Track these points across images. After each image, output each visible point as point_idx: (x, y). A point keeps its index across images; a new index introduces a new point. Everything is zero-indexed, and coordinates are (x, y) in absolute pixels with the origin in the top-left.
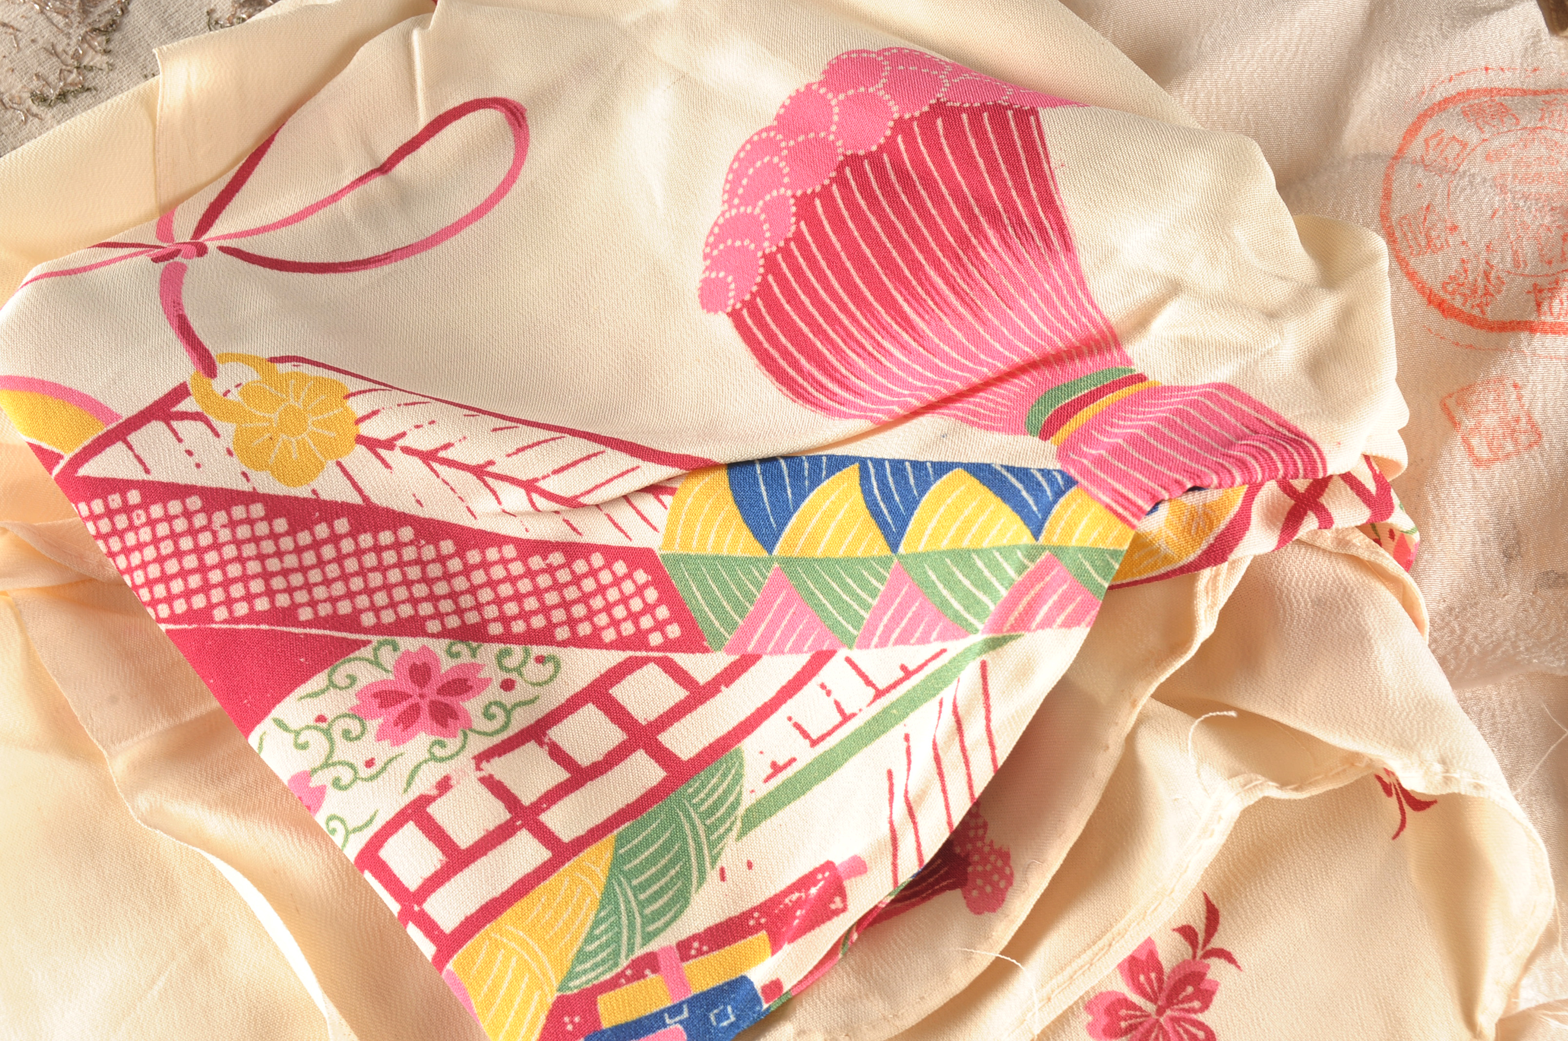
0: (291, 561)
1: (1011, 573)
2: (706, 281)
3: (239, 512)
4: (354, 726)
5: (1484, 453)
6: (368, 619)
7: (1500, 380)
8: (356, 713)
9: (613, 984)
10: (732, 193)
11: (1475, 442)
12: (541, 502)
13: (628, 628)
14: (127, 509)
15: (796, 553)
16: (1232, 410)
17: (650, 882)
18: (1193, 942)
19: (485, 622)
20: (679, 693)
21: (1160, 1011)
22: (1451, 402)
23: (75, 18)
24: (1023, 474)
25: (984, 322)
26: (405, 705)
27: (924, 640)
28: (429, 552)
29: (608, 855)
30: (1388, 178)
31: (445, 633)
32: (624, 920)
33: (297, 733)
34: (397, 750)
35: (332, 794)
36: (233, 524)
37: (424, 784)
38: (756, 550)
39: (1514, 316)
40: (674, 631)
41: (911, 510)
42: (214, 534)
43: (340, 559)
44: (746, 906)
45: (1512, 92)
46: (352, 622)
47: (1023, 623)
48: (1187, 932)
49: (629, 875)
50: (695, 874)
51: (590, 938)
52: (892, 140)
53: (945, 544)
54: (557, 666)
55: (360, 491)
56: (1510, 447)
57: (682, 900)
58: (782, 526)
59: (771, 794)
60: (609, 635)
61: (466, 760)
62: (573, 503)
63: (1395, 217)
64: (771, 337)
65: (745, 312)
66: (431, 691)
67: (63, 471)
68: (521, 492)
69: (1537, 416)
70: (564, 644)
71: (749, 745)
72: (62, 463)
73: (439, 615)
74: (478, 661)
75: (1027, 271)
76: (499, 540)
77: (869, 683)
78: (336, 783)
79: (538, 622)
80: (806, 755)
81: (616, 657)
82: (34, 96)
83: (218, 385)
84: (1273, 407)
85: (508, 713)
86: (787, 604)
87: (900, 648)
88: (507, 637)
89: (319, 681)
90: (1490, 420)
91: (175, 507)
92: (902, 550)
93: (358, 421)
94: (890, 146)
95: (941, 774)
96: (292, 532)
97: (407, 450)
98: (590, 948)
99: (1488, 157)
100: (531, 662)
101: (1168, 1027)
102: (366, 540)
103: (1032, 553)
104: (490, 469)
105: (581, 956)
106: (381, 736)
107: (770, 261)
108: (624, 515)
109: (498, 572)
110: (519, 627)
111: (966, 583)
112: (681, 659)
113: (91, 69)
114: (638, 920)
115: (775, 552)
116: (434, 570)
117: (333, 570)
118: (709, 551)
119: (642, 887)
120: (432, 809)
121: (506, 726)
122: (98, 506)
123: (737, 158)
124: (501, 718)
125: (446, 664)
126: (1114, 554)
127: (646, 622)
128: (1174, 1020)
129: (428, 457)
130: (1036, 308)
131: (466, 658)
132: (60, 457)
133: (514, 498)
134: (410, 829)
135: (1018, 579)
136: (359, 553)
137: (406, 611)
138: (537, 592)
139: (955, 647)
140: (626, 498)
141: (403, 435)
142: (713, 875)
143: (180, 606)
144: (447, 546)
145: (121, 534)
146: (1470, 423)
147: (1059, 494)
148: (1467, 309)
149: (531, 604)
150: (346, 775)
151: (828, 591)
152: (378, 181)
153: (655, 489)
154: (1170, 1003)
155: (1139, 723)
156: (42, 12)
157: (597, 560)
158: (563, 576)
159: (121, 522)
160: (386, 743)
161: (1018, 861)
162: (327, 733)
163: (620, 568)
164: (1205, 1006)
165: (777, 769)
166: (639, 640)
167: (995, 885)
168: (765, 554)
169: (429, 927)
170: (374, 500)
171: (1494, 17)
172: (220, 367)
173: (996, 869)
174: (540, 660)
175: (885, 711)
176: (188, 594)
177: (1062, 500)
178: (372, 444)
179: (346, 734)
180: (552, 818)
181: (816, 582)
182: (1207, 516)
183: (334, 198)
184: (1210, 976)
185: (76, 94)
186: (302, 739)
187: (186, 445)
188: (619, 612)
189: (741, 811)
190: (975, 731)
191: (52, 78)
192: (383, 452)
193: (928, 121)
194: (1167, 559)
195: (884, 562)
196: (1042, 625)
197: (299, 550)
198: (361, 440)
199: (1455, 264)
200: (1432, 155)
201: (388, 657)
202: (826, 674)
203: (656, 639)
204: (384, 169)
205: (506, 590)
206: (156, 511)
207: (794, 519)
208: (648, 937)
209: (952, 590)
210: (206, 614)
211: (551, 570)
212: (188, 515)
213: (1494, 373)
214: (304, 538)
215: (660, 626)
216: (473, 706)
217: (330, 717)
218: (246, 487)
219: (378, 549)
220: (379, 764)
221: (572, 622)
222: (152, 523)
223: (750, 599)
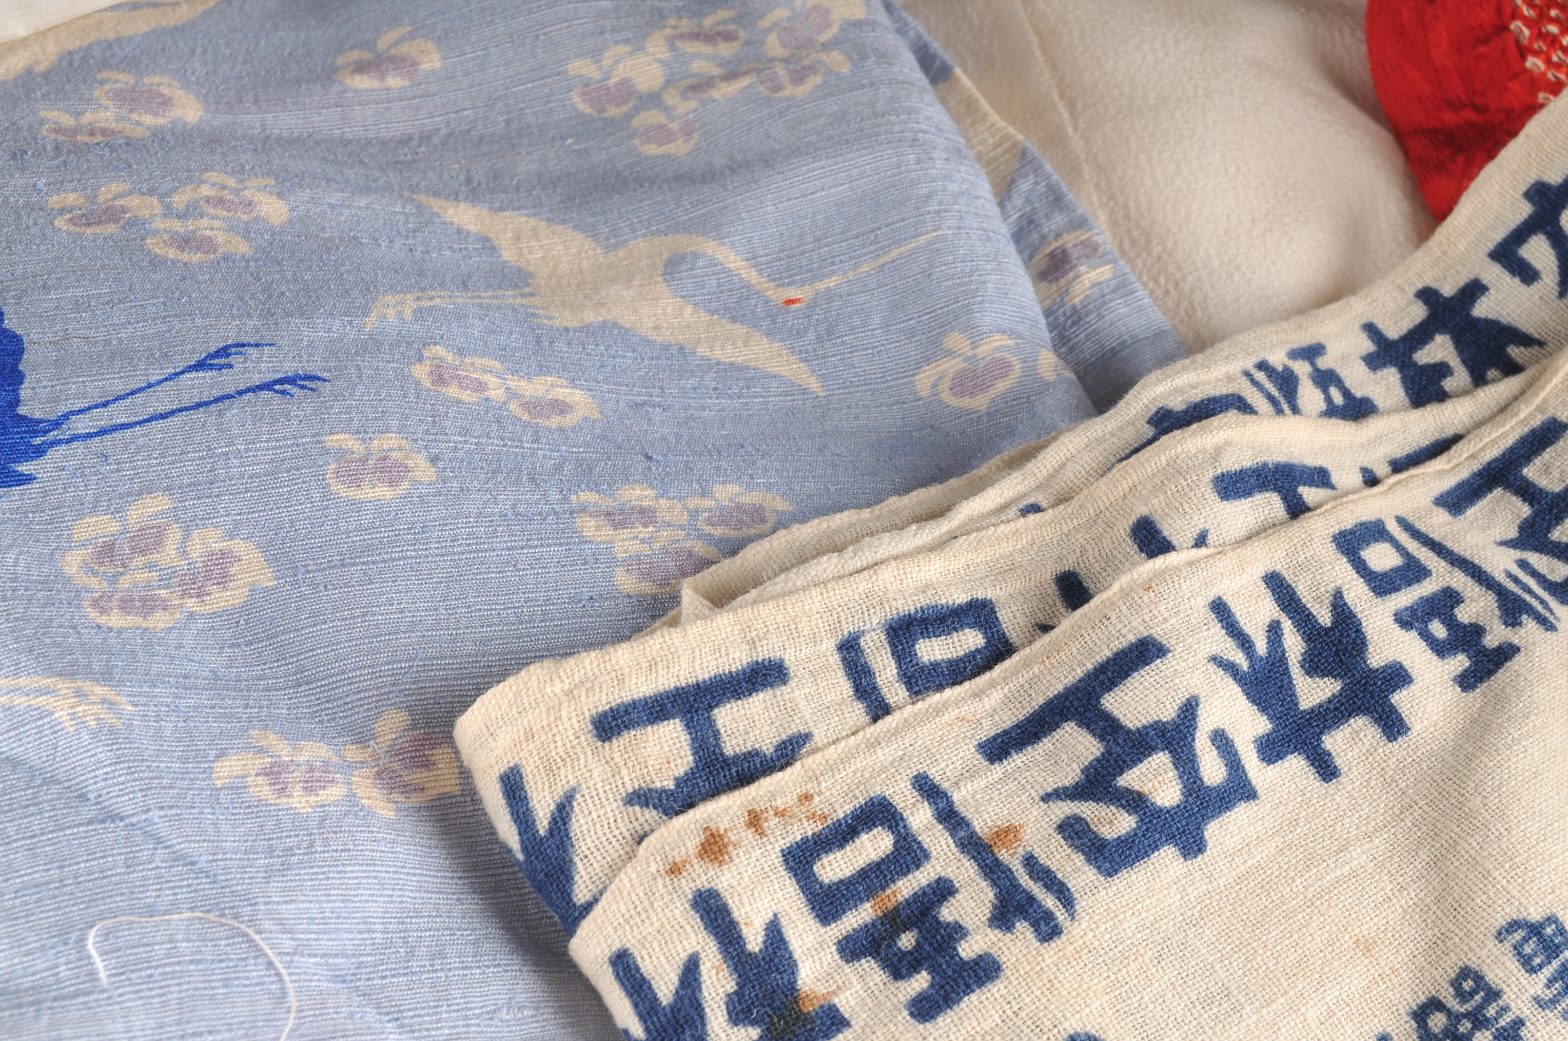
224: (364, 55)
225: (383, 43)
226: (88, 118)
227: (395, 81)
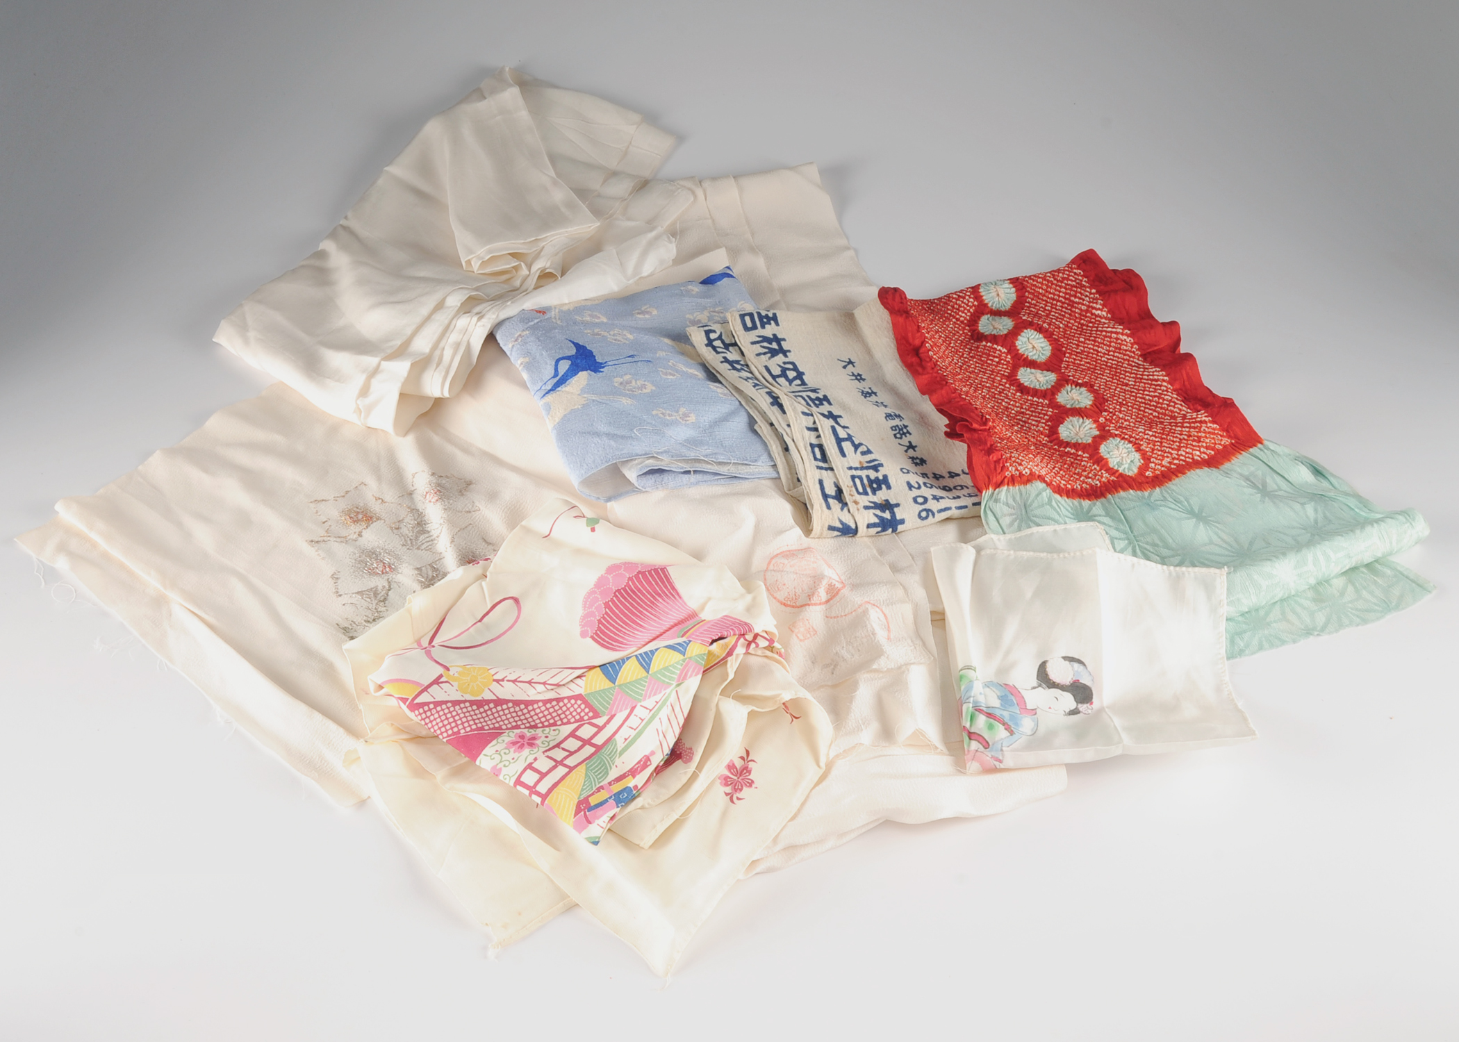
0: (479, 716)
1: (679, 667)
2: (581, 631)
3: (462, 705)
4: (507, 751)
5: (802, 638)
6: (504, 727)
7: (803, 619)
8: (506, 748)
9: (593, 794)
10: (585, 607)
11: (799, 635)
12: (549, 687)
13: (578, 717)
14: (430, 710)
15: (622, 683)
16: (728, 620)
17: (597, 771)
18: (744, 760)
19: (536, 724)
20: (595, 730)
21: (738, 778)
22: (791, 627)
23: (373, 599)
24: (679, 644)
25: (661, 620)
26: (519, 744)
27: (660, 692)
28: (517, 709)
29: (584, 767)
30: (764, 575)
31: (526, 728)
32: (592, 780)
33: (491, 756)
34: (520, 754)
35: (504, 769)
36: (461, 709)
37: (530, 760)
38: (611, 685)
39: (804, 603)
40: (591, 714)
41: (651, 662)
42: (457, 712)
43: (493, 714)
44: (624, 772)
45: (796, 550)
46: (500, 728)
47: (685, 678)
48: (742, 758)
49: (591, 770)
50: (609, 768)
51: (584, 785)
52: (628, 583)
53: (661, 667)
54: (559, 731)
55: (495, 695)
56: (809, 636)
57: (607, 773)
58: (617, 676)
59: (626, 746)
60: (573, 720)
61: (540, 752)
62: (558, 685)
63: (768, 584)
64: (603, 640)
65: (595, 636)
66: (526, 740)
67: (409, 703)
68: (542, 686)
69: (815, 628)
70: (560, 725)
71: (617, 737)
72: (409, 701)
73: (523, 724)
74: (537, 732)
75: (671, 605)
76: (537, 702)
77: (647, 709)
78: (505, 766)
79: (552, 721)
80: (633, 733)
81: (576, 725)
82: (365, 621)
83: (451, 673)
84: (738, 618)
85: (548, 743)
86: (621, 698)
87: (654, 697)
88: (544, 726)
89: (494, 742)
90: (802, 629)
91: (444, 707)
92: (650, 672)
93: (493, 675)
94: (628, 585)
95: (670, 723)
96: (478, 709)
97: (508, 681)
98: (584, 787)
99: (791, 566)
100: (552, 731)
101: (741, 781)
102: (499, 708)
103: (684, 661)
104: (533, 681)
105: (582, 790)
106: (515, 752)
107: (600, 621)
108: (572, 686)
109: (538, 711)
110: (546, 724)
111: (669, 674)
112: (594, 721)
113: (381, 612)
114: (596, 779)
115: (616, 684)
116: (520, 713)
117: (491, 717)
118: (598, 689)
119: (596, 772)
120: (533, 765)
121: (549, 745)
122: (421, 710)
123: (584, 598)
124: (547, 744)
125: (528, 734)
126: (704, 654)
127: (582, 714)
128: (742, 779)
129: (514, 681)
130: (674, 612)
131: (533, 732)
132: (408, 699)
133: (541, 688)
134: (528, 771)
135: (681, 668)
136: (498, 712)
137: (514, 724)
138: (550, 714)
139: (668, 691)
140: (571, 681)
141: (506, 677)
142: (614, 767)
143: (450, 732)
144: (522, 706)
145: (429, 717)
146: (796, 631)
147: (688, 644)
148: (791, 604)
149: (549, 717)
150: (507, 763)
151: (632, 690)
152: (479, 623)
153: (579, 677)
154: (740, 776)
155: (718, 701)
156: (362, 598)
157: (566, 701)
158: (557, 708)
159: (428, 714)
160: (517, 753)
161: (694, 749)
162: (500, 754)
163: (573, 701)
164: (750, 774)
165: (626, 739)
166: (582, 719)
167: (689, 756)
168: (613, 685)
169: (538, 794)
170: (500, 697)
171: (787, 532)
172: (450, 668)
173: (689, 753)
174: (554, 730)
175: (653, 714)
176: (452, 728)
177: (689, 645)
178: (497, 681)
179: (505, 753)
180: (567, 762)
181: (628, 689)
182: (726, 645)
183: (468, 629)
184: (749, 767)
185: (378, 619)
186: (492, 757)
187: (444, 690)
188: (574, 714)
189: (618, 752)
190: (677, 709)
191: (369, 616)
192: (501, 683)
193: (637, 576)
194: (718, 657)
195: (646, 677)
196: (690, 677)
197: (481, 713)
198: (494, 680)
199: (786, 594)
200: (775, 568)
201: (511, 734)
202: (635, 712)
203: (586, 718)
204: (480, 621)
205: (541, 715)
206: (439, 708)
207: (620, 674)
208: (599, 783)
209: (665, 677)
210: (459, 732)
211: (553, 707)
212: (448, 708)
213: (801, 617)
214: (482, 710)
215: (587, 714)
216: (538, 742)
217: (499, 750)
218: (463, 699)
219: (503, 710)
220: (515, 759)
221: (561, 720)
222: (438, 712)
223: (611, 699)
224: (640, 311)
225: (643, 309)
226: (584, 319)
227: (647, 316)
